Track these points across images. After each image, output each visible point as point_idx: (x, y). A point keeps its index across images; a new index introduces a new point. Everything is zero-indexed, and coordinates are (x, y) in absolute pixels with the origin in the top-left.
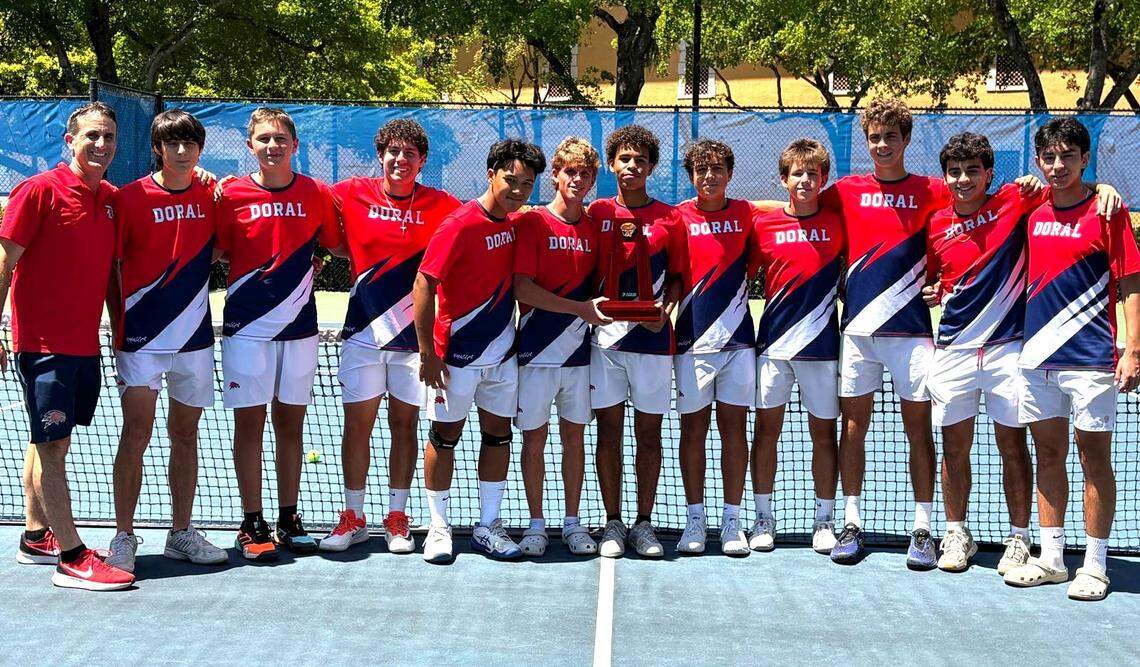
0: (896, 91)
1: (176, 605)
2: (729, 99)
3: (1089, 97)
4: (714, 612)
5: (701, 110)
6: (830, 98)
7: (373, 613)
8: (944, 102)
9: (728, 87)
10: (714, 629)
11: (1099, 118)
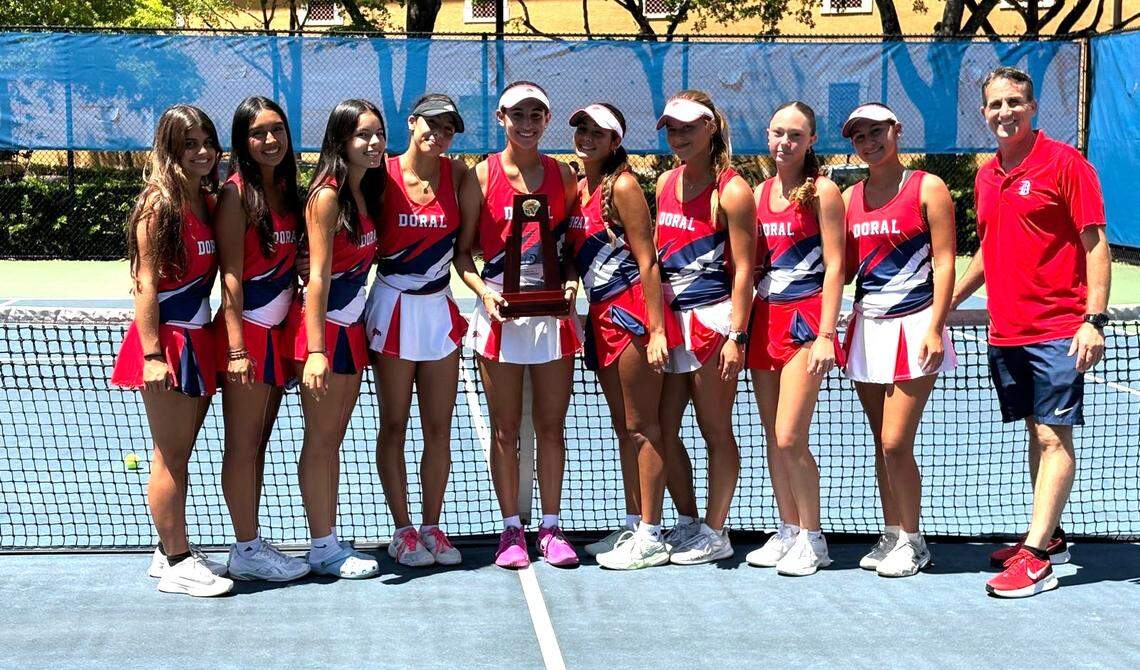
0: (721, 15)
1: (33, 645)
2: (527, 23)
3: (948, 22)
4: (666, 624)
5: (505, 38)
6: (643, 22)
7: (273, 643)
8: (776, 27)
9: (525, 9)
10: (673, 642)
11: (965, 45)
